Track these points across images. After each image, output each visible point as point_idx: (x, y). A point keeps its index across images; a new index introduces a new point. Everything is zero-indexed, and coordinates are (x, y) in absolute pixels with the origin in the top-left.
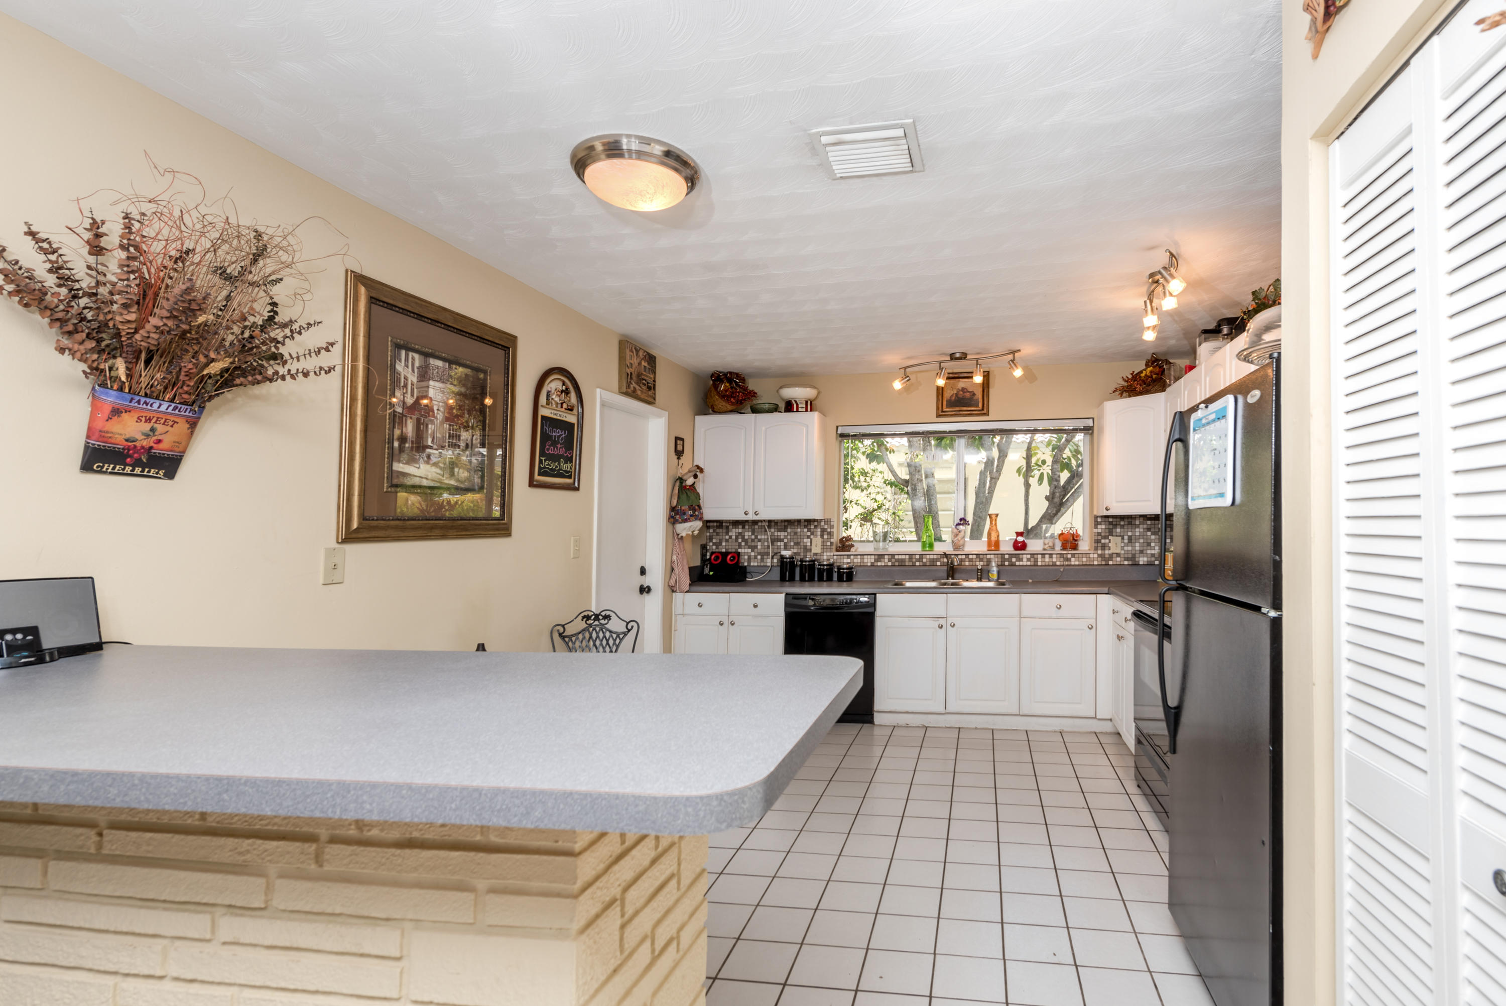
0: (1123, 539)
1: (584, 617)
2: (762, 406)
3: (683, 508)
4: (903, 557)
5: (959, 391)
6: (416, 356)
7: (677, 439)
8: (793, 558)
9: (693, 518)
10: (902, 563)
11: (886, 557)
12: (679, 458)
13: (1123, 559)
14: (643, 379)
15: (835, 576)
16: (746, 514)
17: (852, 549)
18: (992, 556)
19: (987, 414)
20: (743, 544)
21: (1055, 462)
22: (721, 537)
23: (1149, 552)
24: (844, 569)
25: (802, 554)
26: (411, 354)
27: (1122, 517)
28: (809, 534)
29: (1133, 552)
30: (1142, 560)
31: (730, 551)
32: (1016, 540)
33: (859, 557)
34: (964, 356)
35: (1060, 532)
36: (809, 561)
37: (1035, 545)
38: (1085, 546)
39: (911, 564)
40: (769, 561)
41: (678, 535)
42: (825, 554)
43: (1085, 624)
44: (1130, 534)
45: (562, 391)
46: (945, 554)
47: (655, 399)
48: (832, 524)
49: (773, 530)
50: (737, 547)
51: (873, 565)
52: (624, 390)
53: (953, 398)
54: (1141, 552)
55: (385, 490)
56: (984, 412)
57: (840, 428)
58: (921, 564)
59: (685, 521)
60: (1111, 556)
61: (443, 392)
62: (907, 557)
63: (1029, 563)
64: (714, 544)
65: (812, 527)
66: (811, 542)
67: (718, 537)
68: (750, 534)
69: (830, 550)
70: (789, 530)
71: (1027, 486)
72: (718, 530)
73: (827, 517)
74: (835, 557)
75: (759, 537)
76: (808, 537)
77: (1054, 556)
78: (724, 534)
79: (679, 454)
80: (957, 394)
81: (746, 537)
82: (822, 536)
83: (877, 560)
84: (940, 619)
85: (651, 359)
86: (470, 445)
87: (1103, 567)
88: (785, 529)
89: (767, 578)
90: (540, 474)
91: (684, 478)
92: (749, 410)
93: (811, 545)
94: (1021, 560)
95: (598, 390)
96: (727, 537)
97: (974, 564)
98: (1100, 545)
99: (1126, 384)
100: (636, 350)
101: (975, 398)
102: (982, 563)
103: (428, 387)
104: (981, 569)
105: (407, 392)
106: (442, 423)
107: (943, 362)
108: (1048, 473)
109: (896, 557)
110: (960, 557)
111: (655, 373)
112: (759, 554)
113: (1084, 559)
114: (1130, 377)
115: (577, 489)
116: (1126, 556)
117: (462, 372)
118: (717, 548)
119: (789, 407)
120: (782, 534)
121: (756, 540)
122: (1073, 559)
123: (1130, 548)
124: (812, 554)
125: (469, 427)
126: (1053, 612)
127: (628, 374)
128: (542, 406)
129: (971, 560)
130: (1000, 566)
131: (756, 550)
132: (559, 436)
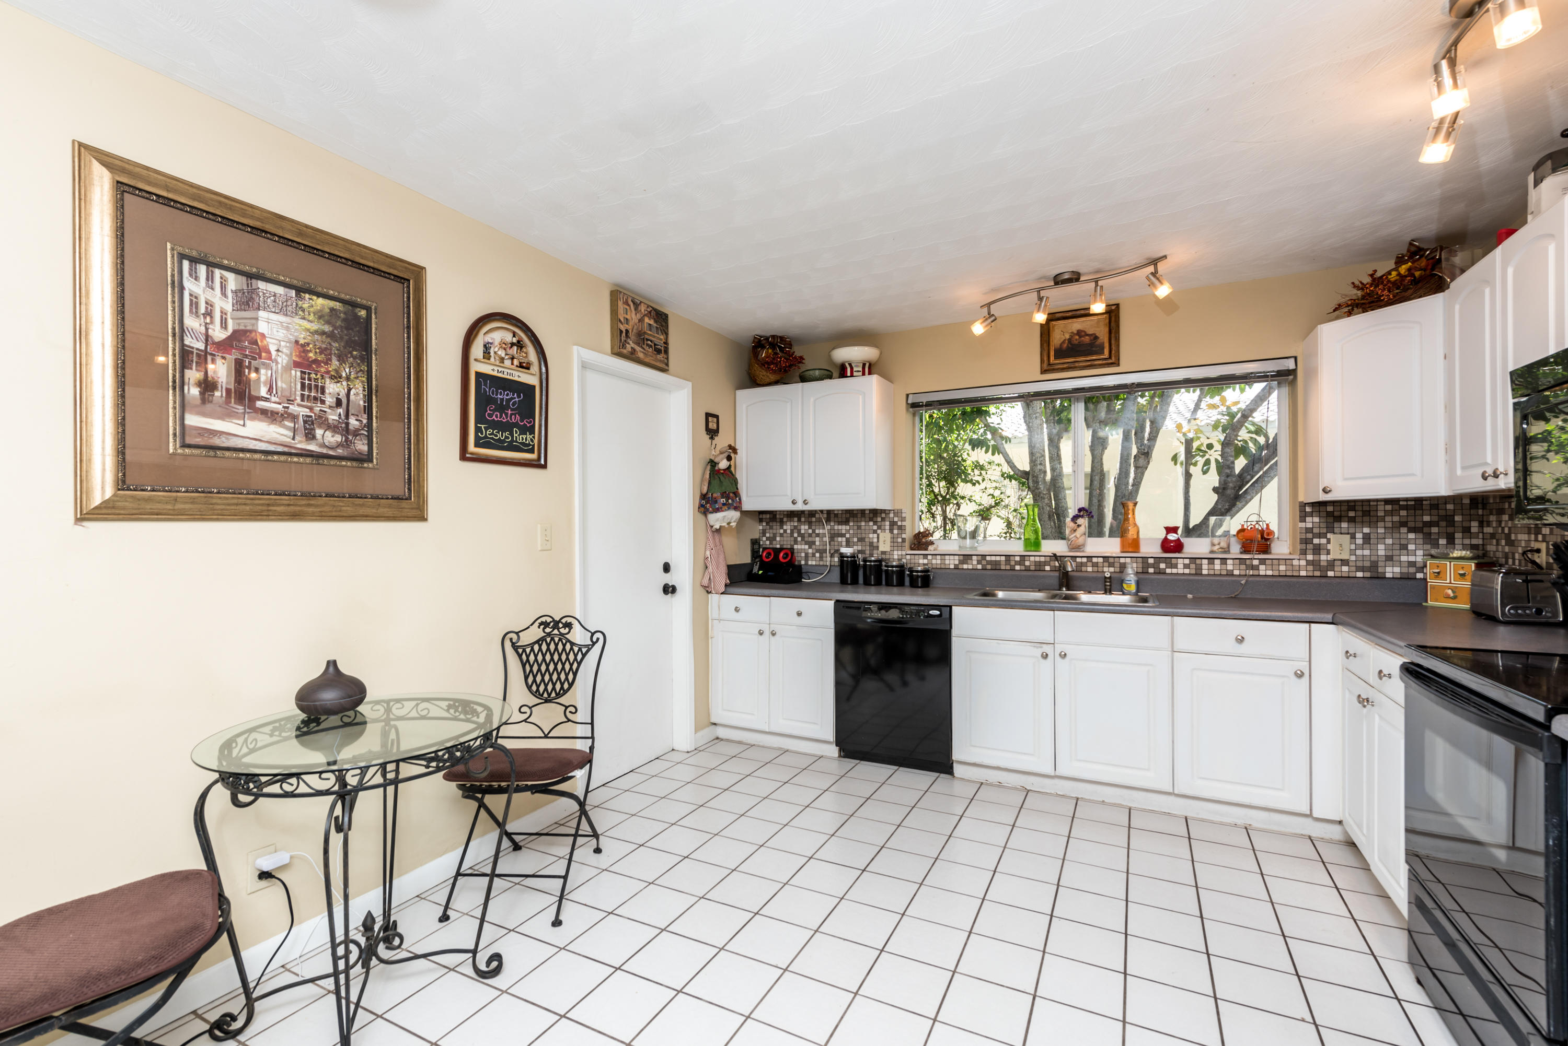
0: (1353, 537)
1: (541, 624)
2: (811, 373)
3: (715, 495)
4: (998, 558)
5: (1072, 334)
6: (230, 276)
7: (708, 415)
8: (854, 557)
9: (726, 507)
10: (996, 566)
11: (974, 558)
12: (712, 438)
13: (1354, 569)
14: (648, 340)
15: (907, 580)
16: (794, 502)
17: (930, 548)
18: (1128, 560)
19: (1117, 364)
20: (799, 539)
21: (1225, 444)
22: (775, 531)
23: (1404, 558)
24: (917, 571)
25: (868, 552)
26: (218, 273)
27: (1351, 504)
28: (875, 527)
29: (1373, 558)
30: (1391, 571)
31: (785, 547)
32: (1166, 539)
33: (939, 557)
34: (1075, 278)
35: (1240, 527)
36: (874, 561)
37: (1196, 547)
38: (1281, 548)
39: (1008, 567)
40: (829, 559)
41: (712, 527)
42: (896, 552)
43: (1289, 668)
44: (1366, 530)
45: (512, 344)
46: (1055, 555)
47: (667, 365)
48: (904, 515)
49: (832, 524)
50: (792, 543)
51: (956, 567)
52: (616, 350)
53: (1065, 345)
54: (1389, 558)
55: (171, 451)
56: (1113, 360)
57: (910, 396)
58: (1023, 568)
59: (717, 510)
60: (1331, 565)
61: (287, 328)
62: (1003, 558)
63: (1187, 571)
64: (768, 539)
65: (879, 519)
66: (878, 538)
67: (771, 531)
68: (807, 527)
69: (901, 547)
70: (851, 524)
71: (1188, 476)
72: (771, 524)
73: (897, 507)
74: (908, 557)
75: (817, 531)
76: (875, 532)
77: (1229, 562)
78: (778, 527)
79: (712, 433)
80: (1070, 340)
81: (803, 532)
82: (891, 531)
83: (961, 562)
84: (1044, 646)
85: (661, 318)
86: (344, 401)
87: (1317, 580)
88: (846, 522)
89: (827, 580)
90: (477, 445)
91: (716, 460)
92: (798, 379)
93: (878, 541)
94: (1176, 566)
95: (575, 348)
96: (782, 531)
97: (1100, 569)
98: (1310, 546)
99: (1359, 293)
100: (634, 303)
101: (1098, 342)
102: (1112, 569)
103: (257, 319)
104: (1110, 578)
105: (212, 322)
106: (287, 369)
107: (1043, 289)
108: (1216, 460)
109: (988, 558)
110: (1078, 560)
111: (667, 334)
112: (817, 551)
113: (1282, 568)
114: (1367, 280)
115: (544, 467)
116: (1360, 564)
117: (323, 305)
118: (771, 543)
119: (843, 371)
120: (843, 528)
121: (814, 535)
122: (1262, 567)
123: (1367, 552)
124: (879, 553)
125: (340, 377)
126: (1230, 646)
127: (621, 332)
128: (476, 360)
129: (1095, 565)
130: (1142, 573)
131: (814, 547)
132: (508, 401)
